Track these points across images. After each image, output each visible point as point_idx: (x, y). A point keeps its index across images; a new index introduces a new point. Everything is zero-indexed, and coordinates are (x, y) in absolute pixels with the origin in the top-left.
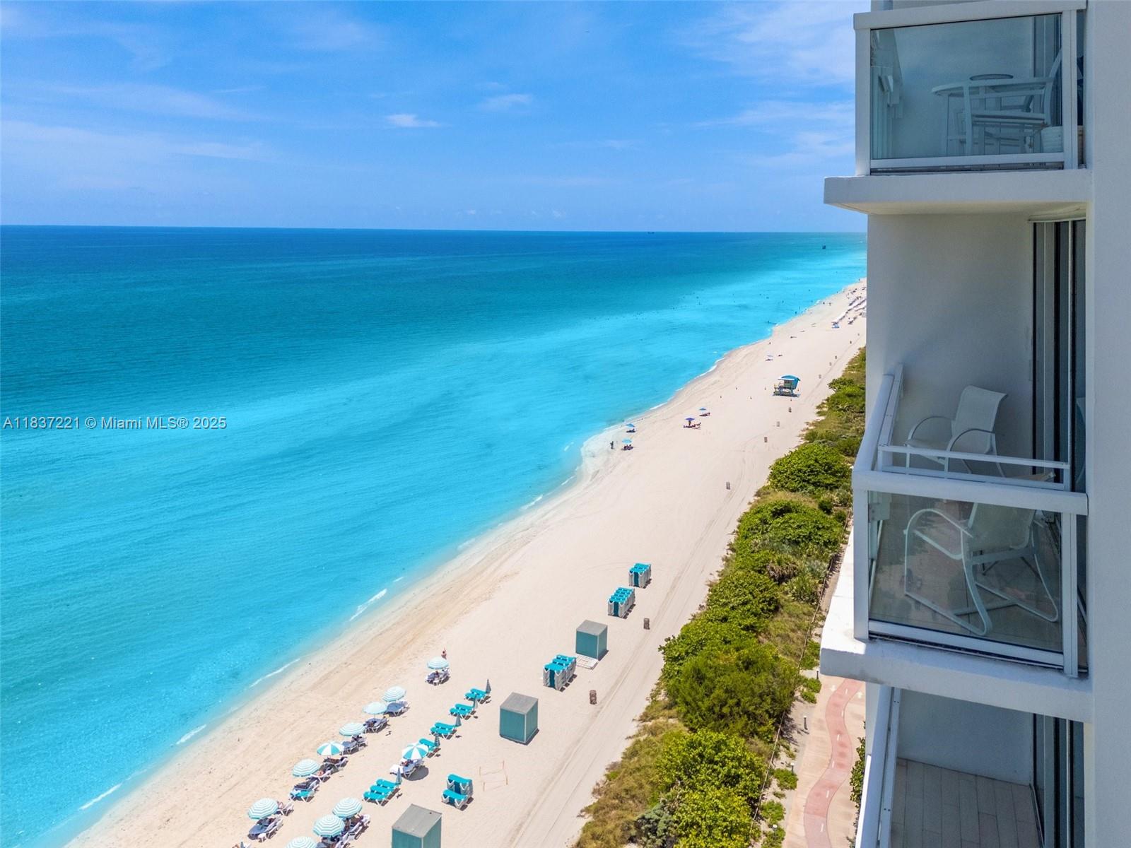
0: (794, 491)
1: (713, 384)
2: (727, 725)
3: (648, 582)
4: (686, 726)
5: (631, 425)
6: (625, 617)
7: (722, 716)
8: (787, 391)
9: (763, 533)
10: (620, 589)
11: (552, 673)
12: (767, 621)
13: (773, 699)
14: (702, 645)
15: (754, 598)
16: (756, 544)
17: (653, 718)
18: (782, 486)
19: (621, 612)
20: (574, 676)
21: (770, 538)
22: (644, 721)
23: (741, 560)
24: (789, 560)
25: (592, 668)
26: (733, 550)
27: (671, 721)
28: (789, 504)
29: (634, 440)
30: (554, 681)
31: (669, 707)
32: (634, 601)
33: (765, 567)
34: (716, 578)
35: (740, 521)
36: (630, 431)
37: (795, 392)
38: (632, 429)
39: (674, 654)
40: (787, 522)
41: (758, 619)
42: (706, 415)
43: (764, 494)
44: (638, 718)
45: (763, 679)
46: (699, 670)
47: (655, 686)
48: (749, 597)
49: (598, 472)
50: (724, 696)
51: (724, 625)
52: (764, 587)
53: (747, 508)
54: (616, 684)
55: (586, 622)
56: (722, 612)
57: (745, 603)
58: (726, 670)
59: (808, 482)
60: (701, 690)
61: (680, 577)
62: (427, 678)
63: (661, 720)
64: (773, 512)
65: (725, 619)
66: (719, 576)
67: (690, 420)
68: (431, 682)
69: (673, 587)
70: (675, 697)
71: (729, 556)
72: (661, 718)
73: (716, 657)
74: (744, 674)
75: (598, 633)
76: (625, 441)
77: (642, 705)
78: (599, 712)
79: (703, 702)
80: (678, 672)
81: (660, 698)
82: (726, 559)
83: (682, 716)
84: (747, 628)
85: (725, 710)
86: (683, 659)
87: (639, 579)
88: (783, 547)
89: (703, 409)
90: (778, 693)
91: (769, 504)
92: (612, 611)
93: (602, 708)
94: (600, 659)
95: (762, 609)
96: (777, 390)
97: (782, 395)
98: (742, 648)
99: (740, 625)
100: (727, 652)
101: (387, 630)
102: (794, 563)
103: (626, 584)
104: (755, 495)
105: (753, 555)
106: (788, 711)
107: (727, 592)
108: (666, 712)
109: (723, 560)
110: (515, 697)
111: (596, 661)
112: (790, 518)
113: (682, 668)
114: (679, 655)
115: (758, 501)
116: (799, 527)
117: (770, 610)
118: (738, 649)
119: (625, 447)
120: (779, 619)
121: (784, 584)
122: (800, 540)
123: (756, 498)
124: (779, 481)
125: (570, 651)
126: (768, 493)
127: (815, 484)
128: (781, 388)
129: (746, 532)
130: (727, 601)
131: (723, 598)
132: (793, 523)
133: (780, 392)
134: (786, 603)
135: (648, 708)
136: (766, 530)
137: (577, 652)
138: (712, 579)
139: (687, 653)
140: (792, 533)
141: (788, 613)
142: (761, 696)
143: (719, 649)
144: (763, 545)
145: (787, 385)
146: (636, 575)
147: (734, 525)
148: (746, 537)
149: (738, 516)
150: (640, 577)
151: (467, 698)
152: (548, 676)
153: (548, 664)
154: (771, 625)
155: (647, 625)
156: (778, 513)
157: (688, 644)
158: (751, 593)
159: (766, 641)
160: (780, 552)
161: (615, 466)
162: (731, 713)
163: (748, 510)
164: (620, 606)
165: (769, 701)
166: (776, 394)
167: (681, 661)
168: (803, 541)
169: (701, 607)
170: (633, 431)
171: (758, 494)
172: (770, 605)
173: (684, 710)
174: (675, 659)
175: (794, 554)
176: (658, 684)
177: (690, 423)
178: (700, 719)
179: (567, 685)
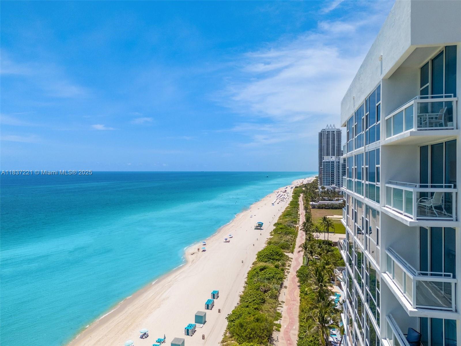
0: (266, 262)
1: (232, 226)
2: (252, 341)
3: (218, 297)
4: (238, 343)
5: (204, 242)
6: (211, 309)
7: (250, 338)
8: (259, 228)
9: (257, 277)
10: (209, 300)
11: (188, 330)
12: (262, 306)
13: (267, 331)
14: (241, 315)
15: (257, 298)
16: (255, 281)
17: (226, 342)
18: (262, 261)
19: (210, 308)
20: (196, 331)
21: (260, 278)
22: (223, 343)
23: (250, 286)
24: (267, 285)
25: (201, 328)
26: (247, 284)
27: (232, 342)
28: (265, 266)
29: (206, 248)
30: (188, 333)
31: (231, 337)
32: (214, 304)
33: (259, 288)
34: (242, 294)
35: (248, 274)
36: (204, 245)
37: (262, 228)
38: (205, 244)
39: (231, 319)
40: (265, 272)
41: (259, 305)
42: (231, 237)
43: (256, 264)
44: (220, 342)
45: (263, 324)
46: (241, 323)
47: (225, 331)
48: (255, 298)
49: (194, 260)
50: (250, 331)
51: (247, 309)
52: (260, 294)
53: (250, 269)
54: (211, 332)
55: (198, 312)
56: (246, 304)
57: (254, 301)
58: (250, 323)
59: (270, 259)
60: (243, 330)
61: (229, 295)
62: (140, 337)
63: (229, 342)
64: (260, 269)
65: (247, 307)
66: (243, 293)
67: (226, 239)
68: (142, 338)
69: (227, 298)
70: (233, 334)
71: (245, 286)
72: (229, 341)
73: (246, 319)
74: (257, 323)
75: (203, 315)
76: (203, 248)
77: (221, 338)
78: (206, 342)
79: (243, 334)
80: (234, 325)
81: (227, 335)
82: (245, 287)
83: (236, 340)
84: (255, 309)
85: (251, 336)
86: (235, 321)
87: (215, 296)
88: (265, 281)
89: (230, 235)
90: (269, 329)
91: (258, 267)
92: (206, 308)
93: (207, 340)
94: (204, 324)
95: (260, 302)
96: (256, 227)
97: (258, 229)
98: (255, 315)
99: (253, 308)
100: (250, 317)
101: (120, 322)
102: (269, 286)
103: (210, 298)
104: (252, 264)
105: (254, 284)
106: (272, 335)
107: (247, 297)
108: (230, 339)
109: (244, 287)
110: (176, 339)
111: (203, 325)
112: (267, 271)
113: (235, 324)
114: (233, 320)
115: (254, 266)
116: (270, 274)
117: (262, 302)
118: (253, 316)
119: (203, 251)
120: (265, 305)
121: (266, 293)
122: (270, 278)
123: (253, 265)
124: (260, 259)
125: (193, 322)
126: (257, 263)
127: (273, 259)
128: (257, 227)
129: (251, 277)
130: (248, 300)
131: (246, 299)
132: (268, 272)
133: (257, 228)
134: (267, 300)
135: (223, 338)
136: (258, 276)
137: (195, 323)
138: (240, 294)
139: (236, 319)
140: (267, 276)
141: (268, 303)
142: (263, 330)
143: (247, 316)
144: (258, 281)
145: (259, 226)
146: (214, 295)
147: (246, 275)
148: (251, 279)
149: (247, 272)
150: (215, 295)
151: (157, 342)
152: (186, 331)
153: (186, 327)
154: (263, 307)
155: (219, 311)
156: (262, 270)
157: (236, 316)
158: (256, 297)
159: (262, 313)
160: (264, 283)
161: (200, 258)
162: (253, 336)
163: (250, 270)
164: (209, 306)
165: (266, 331)
166: (255, 229)
167: (234, 322)
168: (271, 278)
169: (238, 304)
170: (205, 245)
171: (253, 264)
172: (262, 300)
173: (237, 337)
174: (232, 321)
175: (269, 283)
176: (226, 330)
177: (226, 240)
178: (243, 340)
179: (193, 334)
